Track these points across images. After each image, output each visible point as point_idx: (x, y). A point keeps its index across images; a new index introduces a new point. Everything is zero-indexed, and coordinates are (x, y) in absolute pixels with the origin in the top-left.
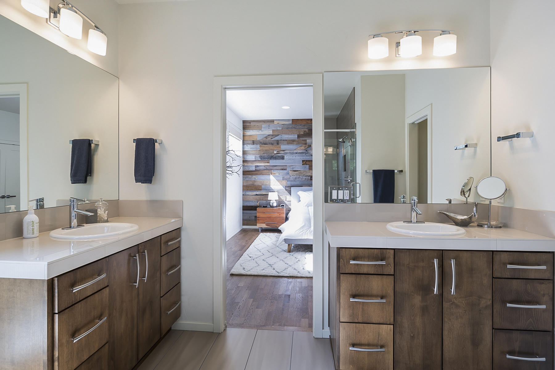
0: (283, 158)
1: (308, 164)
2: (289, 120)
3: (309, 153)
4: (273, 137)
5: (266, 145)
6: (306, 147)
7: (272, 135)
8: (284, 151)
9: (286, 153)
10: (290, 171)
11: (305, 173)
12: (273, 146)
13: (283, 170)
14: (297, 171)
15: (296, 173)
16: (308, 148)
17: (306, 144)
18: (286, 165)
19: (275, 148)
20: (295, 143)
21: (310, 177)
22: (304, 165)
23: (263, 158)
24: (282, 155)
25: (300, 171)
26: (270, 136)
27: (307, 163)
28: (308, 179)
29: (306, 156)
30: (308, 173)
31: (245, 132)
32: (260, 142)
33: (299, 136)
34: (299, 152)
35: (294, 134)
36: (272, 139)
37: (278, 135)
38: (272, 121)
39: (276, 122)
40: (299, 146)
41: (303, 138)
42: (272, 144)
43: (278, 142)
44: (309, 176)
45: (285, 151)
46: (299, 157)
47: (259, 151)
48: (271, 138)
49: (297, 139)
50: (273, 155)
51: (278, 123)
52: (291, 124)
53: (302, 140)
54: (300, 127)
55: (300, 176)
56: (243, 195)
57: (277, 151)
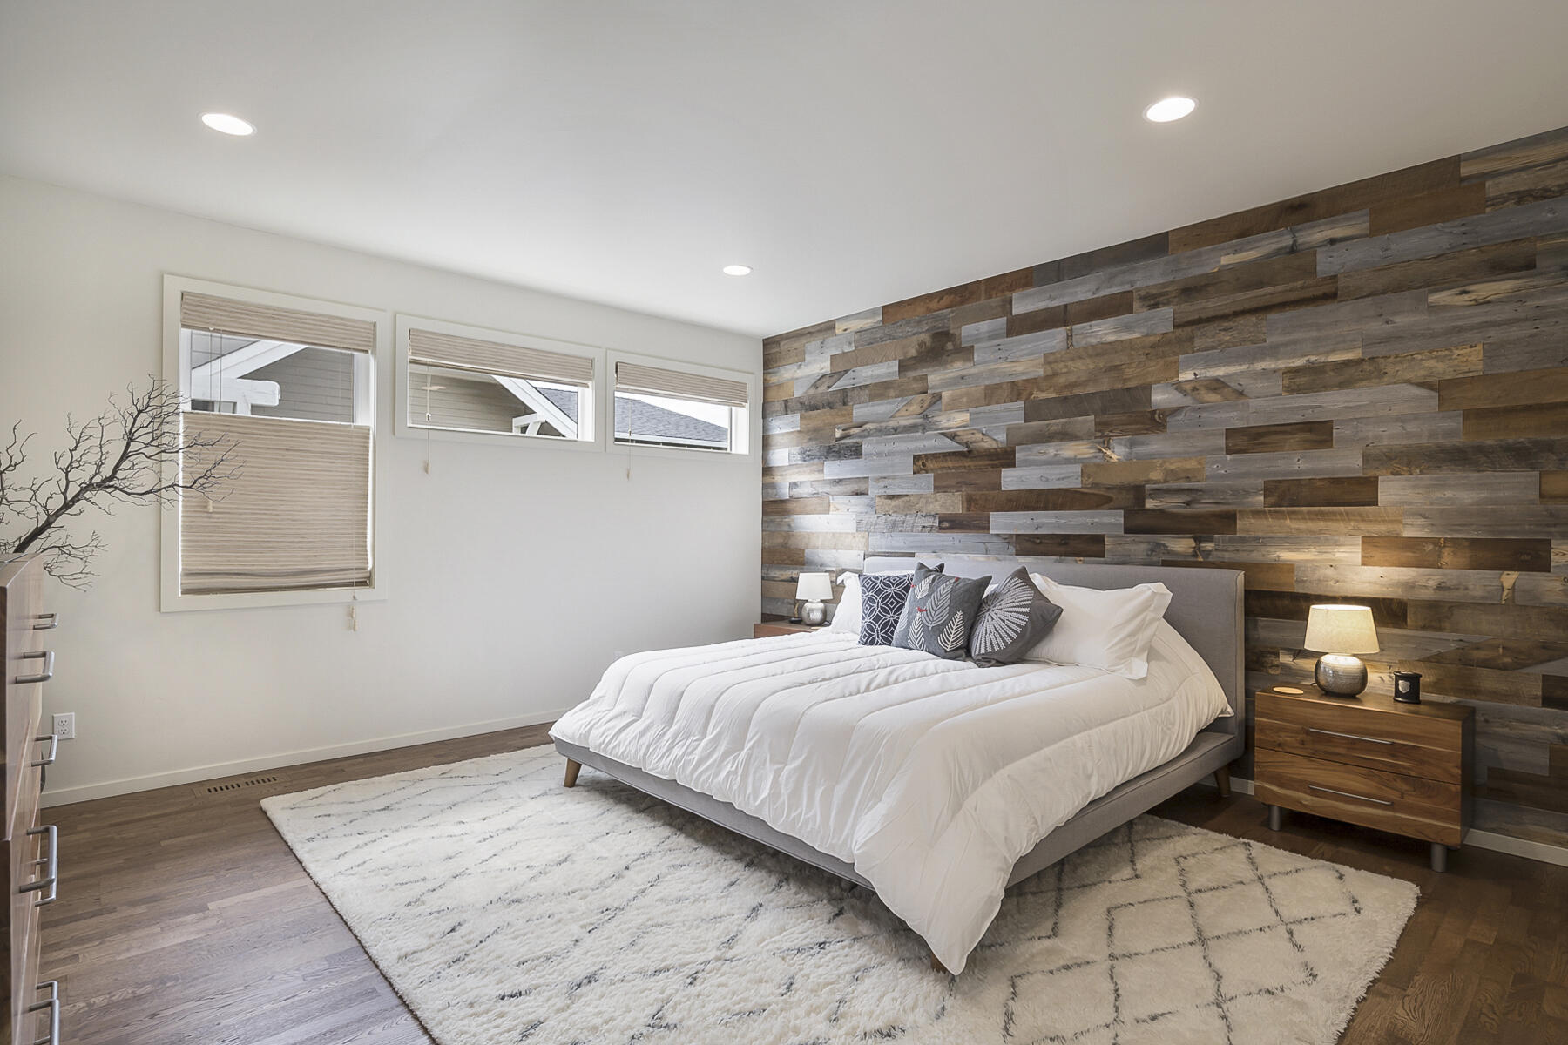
0: (856, 452)
1: (932, 470)
2: (873, 312)
3: (934, 424)
4: (834, 379)
5: (816, 412)
6: (925, 405)
7: (831, 375)
8: (860, 427)
9: (868, 434)
10: (878, 499)
11: (920, 505)
12: (833, 412)
13: (857, 494)
14: (899, 496)
15: (895, 506)
16: (930, 405)
17: (926, 393)
18: (868, 478)
19: (838, 420)
20: (892, 393)
21: (937, 521)
22: (919, 472)
23: (809, 456)
24: (855, 440)
25: (907, 495)
26: (823, 380)
27: (930, 465)
28: (932, 527)
29: (929, 438)
30: (932, 502)
31: (768, 377)
32: (801, 403)
33: (903, 367)
34: (905, 427)
35: (888, 359)
36: (829, 387)
37: (846, 371)
38: (829, 327)
39: (839, 330)
40: (902, 401)
41: (916, 369)
42: (830, 405)
43: (844, 398)
44: (935, 516)
45: (865, 426)
46: (903, 446)
47: (798, 435)
48: (826, 384)
49: (897, 378)
50: (833, 442)
51: (845, 330)
52: (881, 324)
53: (915, 378)
54: (908, 329)
55: (906, 516)
56: (763, 578)
57: (843, 426)
